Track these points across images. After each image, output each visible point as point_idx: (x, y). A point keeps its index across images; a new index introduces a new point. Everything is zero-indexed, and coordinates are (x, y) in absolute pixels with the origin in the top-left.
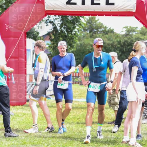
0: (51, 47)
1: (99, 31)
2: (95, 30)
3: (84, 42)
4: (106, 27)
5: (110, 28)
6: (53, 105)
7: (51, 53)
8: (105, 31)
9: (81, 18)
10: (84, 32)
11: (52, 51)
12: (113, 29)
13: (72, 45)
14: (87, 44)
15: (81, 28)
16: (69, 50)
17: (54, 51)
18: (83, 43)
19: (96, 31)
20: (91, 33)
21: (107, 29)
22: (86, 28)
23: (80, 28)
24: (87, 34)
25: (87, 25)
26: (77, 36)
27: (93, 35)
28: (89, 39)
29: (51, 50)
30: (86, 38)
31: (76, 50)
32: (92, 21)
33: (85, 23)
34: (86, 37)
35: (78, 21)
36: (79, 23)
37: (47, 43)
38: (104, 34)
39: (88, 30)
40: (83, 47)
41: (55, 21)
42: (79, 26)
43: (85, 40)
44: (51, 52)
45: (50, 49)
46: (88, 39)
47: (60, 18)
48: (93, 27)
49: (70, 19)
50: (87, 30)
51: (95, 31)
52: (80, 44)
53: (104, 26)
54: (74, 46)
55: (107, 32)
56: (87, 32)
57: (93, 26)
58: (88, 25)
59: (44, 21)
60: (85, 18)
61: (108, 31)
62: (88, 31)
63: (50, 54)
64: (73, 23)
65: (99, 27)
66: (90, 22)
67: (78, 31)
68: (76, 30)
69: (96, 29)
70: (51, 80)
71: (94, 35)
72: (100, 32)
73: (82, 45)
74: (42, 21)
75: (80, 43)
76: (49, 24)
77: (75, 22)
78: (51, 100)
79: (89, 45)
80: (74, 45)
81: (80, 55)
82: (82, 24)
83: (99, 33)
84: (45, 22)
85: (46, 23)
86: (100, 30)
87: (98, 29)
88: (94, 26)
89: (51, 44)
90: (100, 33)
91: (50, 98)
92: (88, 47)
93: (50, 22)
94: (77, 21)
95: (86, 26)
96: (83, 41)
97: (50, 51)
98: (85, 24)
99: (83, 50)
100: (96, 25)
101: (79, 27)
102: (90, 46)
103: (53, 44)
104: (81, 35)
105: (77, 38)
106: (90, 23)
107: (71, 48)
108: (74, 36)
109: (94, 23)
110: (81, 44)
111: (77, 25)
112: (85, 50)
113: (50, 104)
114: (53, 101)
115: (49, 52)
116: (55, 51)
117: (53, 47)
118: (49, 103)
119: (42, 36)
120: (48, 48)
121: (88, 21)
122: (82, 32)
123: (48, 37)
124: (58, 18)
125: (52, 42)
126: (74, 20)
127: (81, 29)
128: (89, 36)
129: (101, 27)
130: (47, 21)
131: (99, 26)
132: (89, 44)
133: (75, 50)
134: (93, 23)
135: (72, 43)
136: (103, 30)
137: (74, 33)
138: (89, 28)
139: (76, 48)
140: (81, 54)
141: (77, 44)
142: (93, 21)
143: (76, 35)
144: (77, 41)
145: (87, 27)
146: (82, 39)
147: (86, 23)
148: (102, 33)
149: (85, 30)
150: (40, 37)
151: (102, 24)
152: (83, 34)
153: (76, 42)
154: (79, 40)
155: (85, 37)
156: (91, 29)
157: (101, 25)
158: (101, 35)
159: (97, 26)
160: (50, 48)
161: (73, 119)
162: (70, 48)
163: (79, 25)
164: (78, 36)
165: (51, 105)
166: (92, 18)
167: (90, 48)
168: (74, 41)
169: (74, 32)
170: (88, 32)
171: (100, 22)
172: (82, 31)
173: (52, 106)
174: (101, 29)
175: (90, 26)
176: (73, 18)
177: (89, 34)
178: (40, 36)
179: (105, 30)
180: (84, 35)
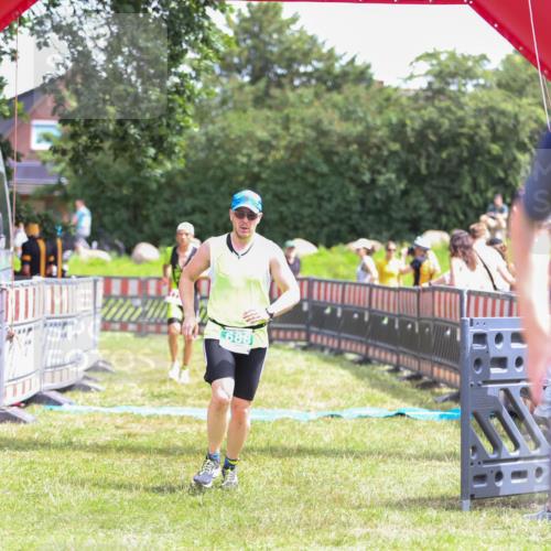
0: (64, 152)
1: (300, 75)
2: (280, 67)
3: (223, 129)
4: (331, 56)
5: (353, 60)
6: (74, 440)
7: (64, 181)
8: (326, 77)
9: (209, 10)
10: (224, 80)
11: (69, 173)
12: (368, 67)
13: (165, 145)
14: (240, 137)
15: (210, 59)
16: (153, 169)
17: (76, 172)
18: (221, 134)
19: (283, 76)
20: (262, 84)
21: (338, 67)
22: (236, 60)
23: (206, 57)
24: (241, 87)
25: (237, 43)
26: (189, 99)
27: (267, 94)
28: (252, 112)
29: (63, 165)
30: (235, 108)
31: (186, 166)
32: (265, 24)
33: (231, 33)
34: (235, 102)
35: (193, 27)
36: (201, 36)
37: (45, 130)
38: (324, 87)
39: (245, 67)
40: (219, 152)
41: (81, 23)
42: (200, 50)
43: (232, 116)
44: (61, 174)
45: (57, 162)
46: (245, 111)
47: (108, 8)
48: (268, 55)
49: (157, 15)
50: (239, 72)
51: (276, 74)
52: (203, 139)
53: (325, 50)
54: (177, 149)
55: (337, 77)
56: (239, 77)
57: (270, 48)
58: (243, 45)
59: (29, 24)
60: (232, 11)
61: (345, 74)
62: (244, 72)
63: (60, 186)
64: (172, 33)
65: (299, 56)
66: (256, 29)
67: (194, 75)
68: (184, 68)
69: (284, 64)
70: (65, 314)
71: (275, 92)
72: (304, 79)
73: (216, 143)
74: (16, 26)
75: (206, 134)
76: (53, 37)
77: (183, 31)
78: (61, 412)
79: (250, 144)
80: (176, 145)
81: (203, 191)
82: (213, 38)
83: (297, 82)
84: (32, 29)
85: (40, 34)
86: (302, 69)
87: (295, 66)
88: (275, 49)
89: (63, 138)
90: (303, 84)
91: (59, 404)
92: (245, 151)
93: (57, 28)
94: (188, 25)
95: (236, 49)
96: (220, 123)
97: (58, 169)
98: (228, 42)
99: (220, 167)
100: (287, 45)
101: (198, 57)
102: (256, 149)
103: (74, 136)
104: (208, 94)
105: (191, 109)
106: (254, 36)
107: (161, 157)
108: (176, 97)
109: (275, 36)
110: (210, 140)
111: (193, 45)
112: (229, 168)
113: (57, 432)
114: (72, 417)
115: (51, 176)
116: (81, 172)
117: (73, 149)
118: (51, 429)
119: (21, 97)
120: (49, 157)
121: (245, 25)
122: (216, 81)
123: (50, 102)
124: (98, 11)
125: (69, 127)
126: (178, 18)
127: (208, 62)
128: (251, 97)
129: (306, 57)
130: (40, 22)
131: (296, 51)
132: (250, 136)
133: (180, 165)
134: (270, 36)
135: (163, 131)
136: (317, 70)
137: (176, 85)
138: (249, 61)
139: (185, 156)
140: (209, 187)
141: (192, 138)
142: (270, 23)
143: (188, 93)
144: (191, 121)
145: (239, 56)
146: (214, 113)
147: (236, 33)
148: (313, 82)
149: (230, 68)
150: (10, 102)
151: (313, 40)
152: (218, 90)
153: (188, 127)
154: (202, 116)
155: (230, 105)
156: (259, 64)
157: (306, 47)
158: (308, 93)
159: (288, 49)
160: (57, 156)
161: (174, 506)
162: (155, 159)
163: (201, 45)
164: (197, 101)
165: (64, 437)
166: (266, 11)
167: (257, 156)
168: (178, 122)
169: (177, 80)
170: (247, 79)
171: (301, 31)
172: (213, 72)
173: (71, 443)
174: (307, 63)
175: (255, 47)
176: (171, 10)
177: (248, 89)
178: (8, 97)
179: (329, 71)
180: (224, 92)
